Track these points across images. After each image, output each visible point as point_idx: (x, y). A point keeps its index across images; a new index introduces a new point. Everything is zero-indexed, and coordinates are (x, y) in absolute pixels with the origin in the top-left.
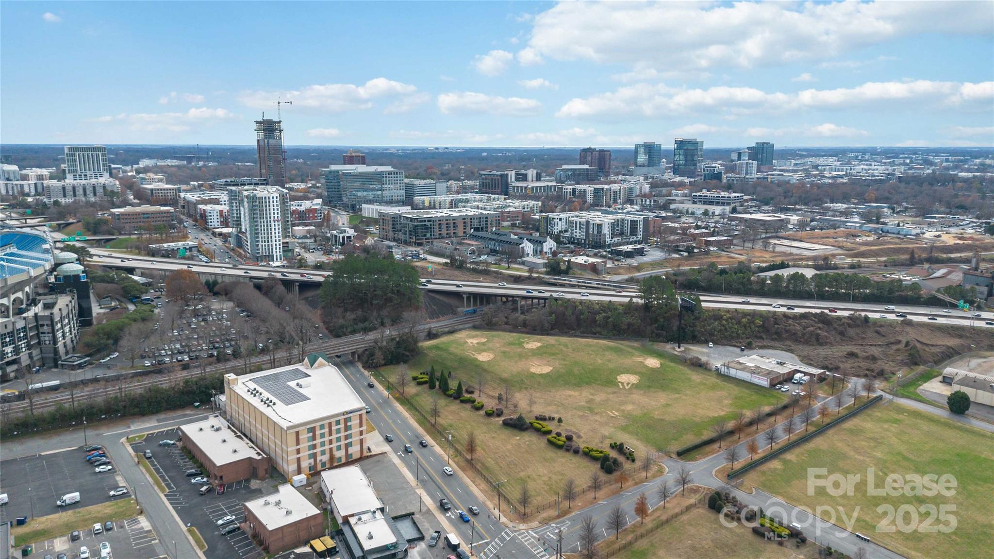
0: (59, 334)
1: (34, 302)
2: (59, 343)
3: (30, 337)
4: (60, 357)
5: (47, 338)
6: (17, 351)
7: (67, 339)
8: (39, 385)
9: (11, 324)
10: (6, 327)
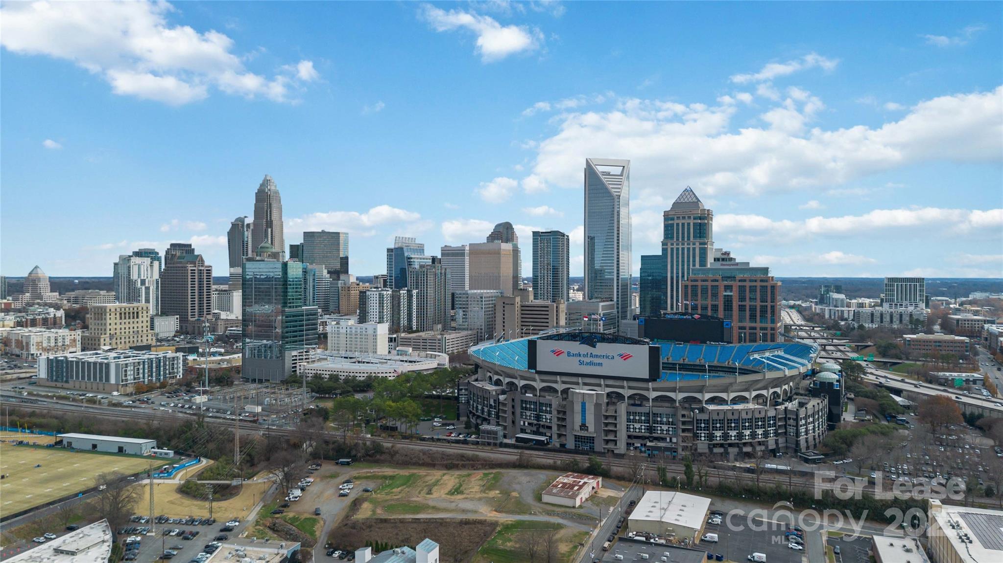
0: (802, 430)
1: (790, 399)
2: (801, 438)
3: (779, 426)
4: (801, 450)
5: (792, 430)
6: (766, 434)
7: (809, 435)
8: (774, 466)
9: (764, 412)
10: (760, 413)
